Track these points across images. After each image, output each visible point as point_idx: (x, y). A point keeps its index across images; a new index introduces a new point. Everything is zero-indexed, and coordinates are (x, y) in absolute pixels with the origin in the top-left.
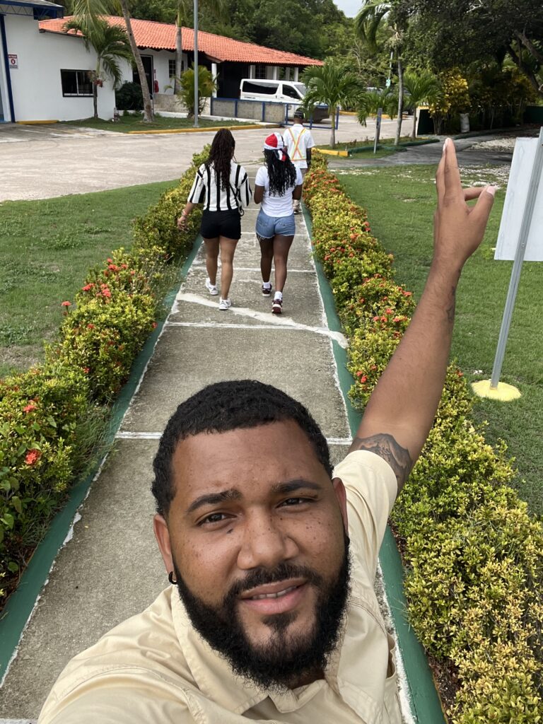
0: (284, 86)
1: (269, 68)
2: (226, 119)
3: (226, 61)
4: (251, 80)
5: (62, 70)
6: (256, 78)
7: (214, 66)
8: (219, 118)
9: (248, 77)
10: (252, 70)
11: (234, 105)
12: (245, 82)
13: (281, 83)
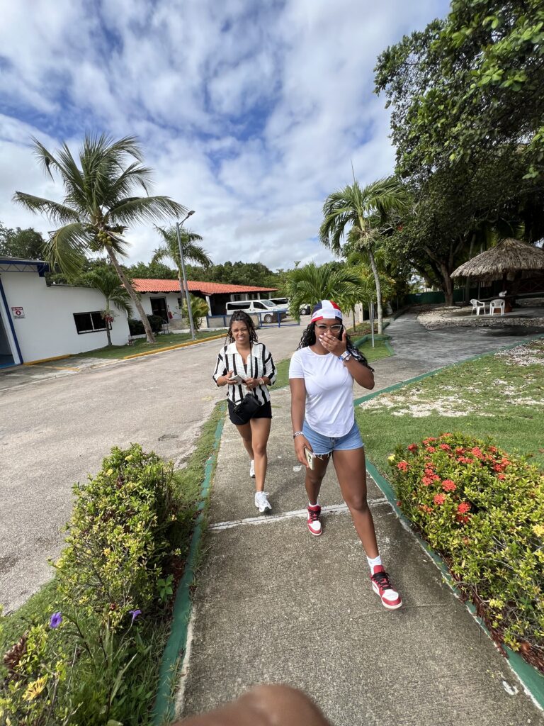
0: (254, 303)
1: (242, 295)
2: (218, 329)
3: (214, 294)
4: (233, 303)
5: (74, 314)
6: (235, 301)
7: (207, 298)
8: (213, 329)
9: (230, 301)
10: (232, 297)
11: (223, 319)
12: (229, 305)
13: (252, 302)
